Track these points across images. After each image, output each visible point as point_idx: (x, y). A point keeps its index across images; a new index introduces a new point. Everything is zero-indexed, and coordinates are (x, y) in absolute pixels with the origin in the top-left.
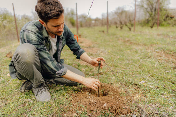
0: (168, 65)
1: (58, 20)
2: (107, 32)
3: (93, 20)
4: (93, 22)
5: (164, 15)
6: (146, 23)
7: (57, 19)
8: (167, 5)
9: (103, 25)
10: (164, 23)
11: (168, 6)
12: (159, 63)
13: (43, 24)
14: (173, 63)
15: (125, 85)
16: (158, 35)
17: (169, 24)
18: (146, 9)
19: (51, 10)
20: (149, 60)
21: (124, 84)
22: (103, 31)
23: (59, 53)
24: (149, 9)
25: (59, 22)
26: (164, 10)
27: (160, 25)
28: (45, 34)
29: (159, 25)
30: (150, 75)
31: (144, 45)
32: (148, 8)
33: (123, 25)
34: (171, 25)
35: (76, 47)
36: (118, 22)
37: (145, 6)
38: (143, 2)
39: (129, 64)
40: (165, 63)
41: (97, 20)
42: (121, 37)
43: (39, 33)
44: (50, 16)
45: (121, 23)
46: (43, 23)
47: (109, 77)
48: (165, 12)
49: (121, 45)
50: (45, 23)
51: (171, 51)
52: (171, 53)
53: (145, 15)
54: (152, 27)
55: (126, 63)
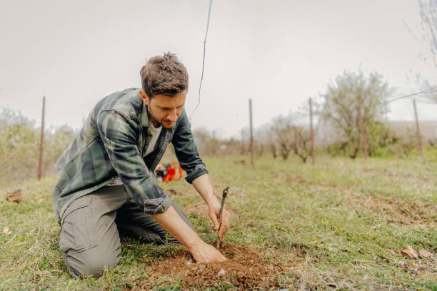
0: (376, 217)
1: (172, 99)
2: (252, 163)
3: (223, 143)
4: (223, 147)
5: (377, 134)
6: (340, 149)
7: (171, 96)
8: (382, 113)
9: (243, 152)
10: (380, 150)
11: (384, 116)
12: (358, 213)
13: (144, 100)
14: (387, 213)
15: (276, 248)
16: (366, 170)
17: (390, 152)
18: (338, 121)
19: (164, 80)
20: (336, 209)
21: (274, 246)
22: (243, 162)
23: (158, 156)
24: (343, 120)
25: (173, 103)
26: (377, 123)
27: (372, 153)
28: (145, 121)
29: (370, 155)
30: (333, 233)
31: (330, 185)
32: (341, 120)
33: (289, 151)
34: (397, 156)
35: (189, 151)
36: (278, 146)
37: (336, 115)
38: (329, 107)
39: (292, 215)
40: (370, 214)
41: (231, 143)
42: (283, 171)
43: (133, 119)
44: (159, 90)
45: (284, 146)
46: (145, 98)
47: (242, 233)
48: (379, 127)
49: (279, 184)
50: (147, 99)
51: (388, 195)
52: (388, 198)
53: (338, 133)
54: (353, 157)
55: (284, 214)
